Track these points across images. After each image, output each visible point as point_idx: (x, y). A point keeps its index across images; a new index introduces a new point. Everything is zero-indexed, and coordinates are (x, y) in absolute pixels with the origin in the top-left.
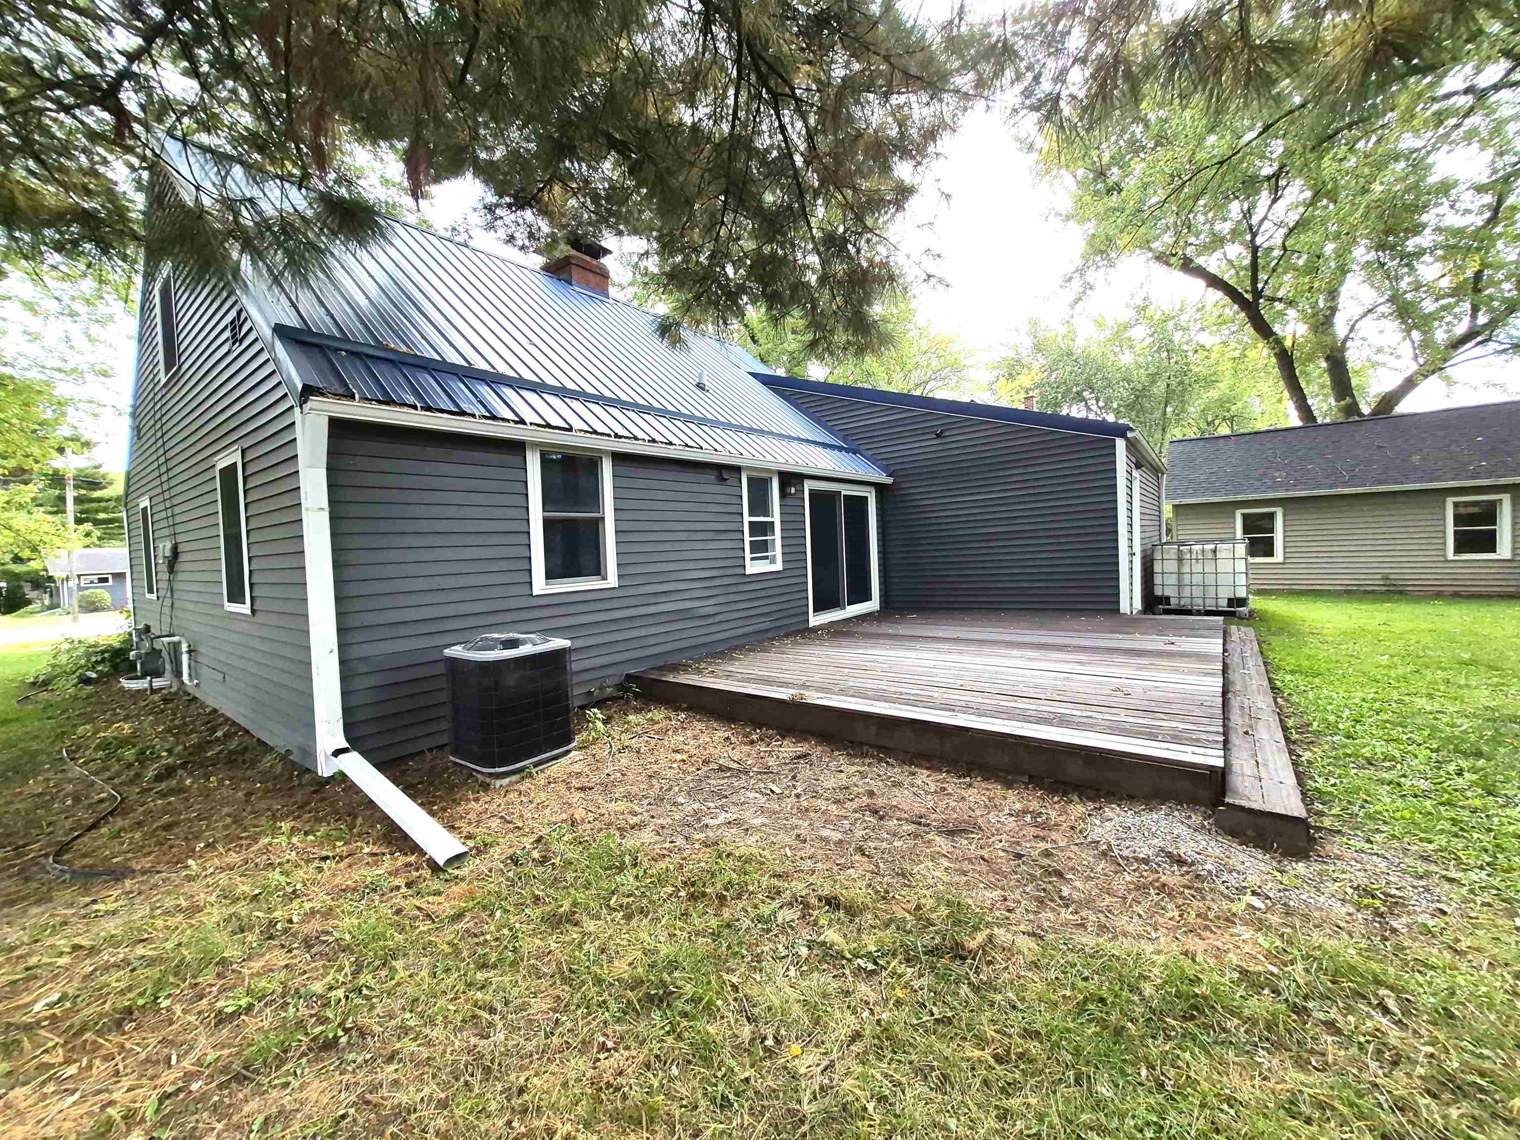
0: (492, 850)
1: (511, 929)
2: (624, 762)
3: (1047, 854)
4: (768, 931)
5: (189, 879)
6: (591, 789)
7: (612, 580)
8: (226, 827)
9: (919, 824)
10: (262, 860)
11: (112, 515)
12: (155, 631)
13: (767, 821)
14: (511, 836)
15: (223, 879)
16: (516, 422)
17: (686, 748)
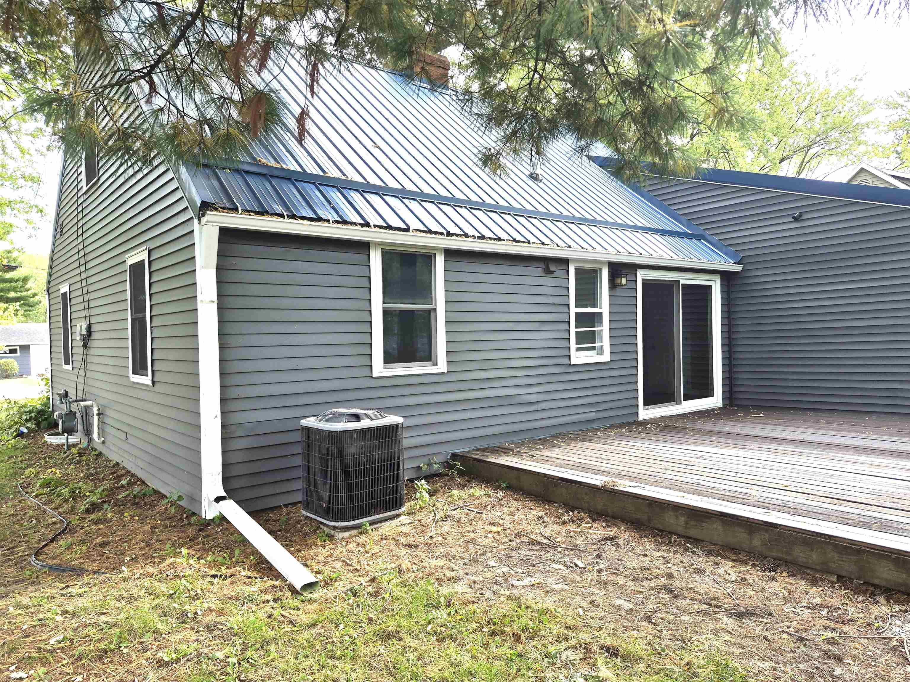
0: (336, 584)
1: (351, 637)
2: (446, 528)
3: (832, 642)
4: (553, 664)
5: (125, 580)
6: (416, 547)
7: (442, 366)
8: (141, 549)
9: (710, 605)
10: (171, 572)
11: (19, 294)
12: (72, 396)
13: (565, 587)
14: (351, 574)
15: (147, 582)
16: (362, 225)
17: (501, 522)
